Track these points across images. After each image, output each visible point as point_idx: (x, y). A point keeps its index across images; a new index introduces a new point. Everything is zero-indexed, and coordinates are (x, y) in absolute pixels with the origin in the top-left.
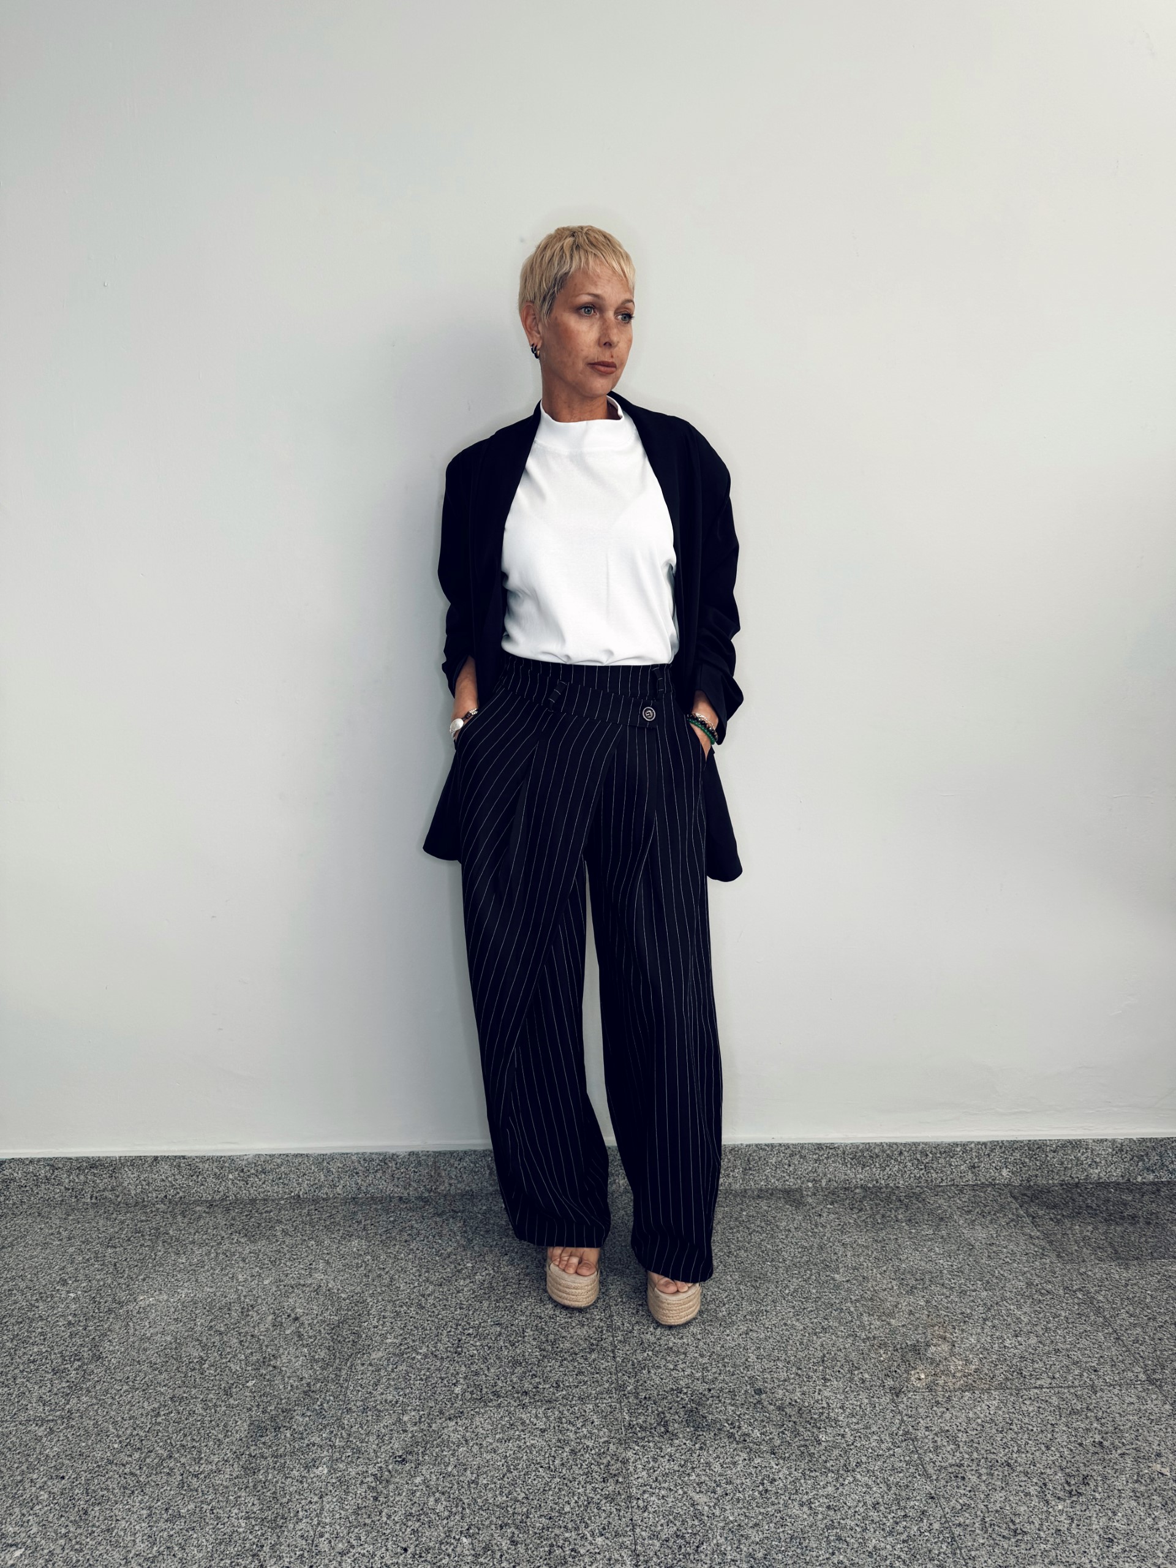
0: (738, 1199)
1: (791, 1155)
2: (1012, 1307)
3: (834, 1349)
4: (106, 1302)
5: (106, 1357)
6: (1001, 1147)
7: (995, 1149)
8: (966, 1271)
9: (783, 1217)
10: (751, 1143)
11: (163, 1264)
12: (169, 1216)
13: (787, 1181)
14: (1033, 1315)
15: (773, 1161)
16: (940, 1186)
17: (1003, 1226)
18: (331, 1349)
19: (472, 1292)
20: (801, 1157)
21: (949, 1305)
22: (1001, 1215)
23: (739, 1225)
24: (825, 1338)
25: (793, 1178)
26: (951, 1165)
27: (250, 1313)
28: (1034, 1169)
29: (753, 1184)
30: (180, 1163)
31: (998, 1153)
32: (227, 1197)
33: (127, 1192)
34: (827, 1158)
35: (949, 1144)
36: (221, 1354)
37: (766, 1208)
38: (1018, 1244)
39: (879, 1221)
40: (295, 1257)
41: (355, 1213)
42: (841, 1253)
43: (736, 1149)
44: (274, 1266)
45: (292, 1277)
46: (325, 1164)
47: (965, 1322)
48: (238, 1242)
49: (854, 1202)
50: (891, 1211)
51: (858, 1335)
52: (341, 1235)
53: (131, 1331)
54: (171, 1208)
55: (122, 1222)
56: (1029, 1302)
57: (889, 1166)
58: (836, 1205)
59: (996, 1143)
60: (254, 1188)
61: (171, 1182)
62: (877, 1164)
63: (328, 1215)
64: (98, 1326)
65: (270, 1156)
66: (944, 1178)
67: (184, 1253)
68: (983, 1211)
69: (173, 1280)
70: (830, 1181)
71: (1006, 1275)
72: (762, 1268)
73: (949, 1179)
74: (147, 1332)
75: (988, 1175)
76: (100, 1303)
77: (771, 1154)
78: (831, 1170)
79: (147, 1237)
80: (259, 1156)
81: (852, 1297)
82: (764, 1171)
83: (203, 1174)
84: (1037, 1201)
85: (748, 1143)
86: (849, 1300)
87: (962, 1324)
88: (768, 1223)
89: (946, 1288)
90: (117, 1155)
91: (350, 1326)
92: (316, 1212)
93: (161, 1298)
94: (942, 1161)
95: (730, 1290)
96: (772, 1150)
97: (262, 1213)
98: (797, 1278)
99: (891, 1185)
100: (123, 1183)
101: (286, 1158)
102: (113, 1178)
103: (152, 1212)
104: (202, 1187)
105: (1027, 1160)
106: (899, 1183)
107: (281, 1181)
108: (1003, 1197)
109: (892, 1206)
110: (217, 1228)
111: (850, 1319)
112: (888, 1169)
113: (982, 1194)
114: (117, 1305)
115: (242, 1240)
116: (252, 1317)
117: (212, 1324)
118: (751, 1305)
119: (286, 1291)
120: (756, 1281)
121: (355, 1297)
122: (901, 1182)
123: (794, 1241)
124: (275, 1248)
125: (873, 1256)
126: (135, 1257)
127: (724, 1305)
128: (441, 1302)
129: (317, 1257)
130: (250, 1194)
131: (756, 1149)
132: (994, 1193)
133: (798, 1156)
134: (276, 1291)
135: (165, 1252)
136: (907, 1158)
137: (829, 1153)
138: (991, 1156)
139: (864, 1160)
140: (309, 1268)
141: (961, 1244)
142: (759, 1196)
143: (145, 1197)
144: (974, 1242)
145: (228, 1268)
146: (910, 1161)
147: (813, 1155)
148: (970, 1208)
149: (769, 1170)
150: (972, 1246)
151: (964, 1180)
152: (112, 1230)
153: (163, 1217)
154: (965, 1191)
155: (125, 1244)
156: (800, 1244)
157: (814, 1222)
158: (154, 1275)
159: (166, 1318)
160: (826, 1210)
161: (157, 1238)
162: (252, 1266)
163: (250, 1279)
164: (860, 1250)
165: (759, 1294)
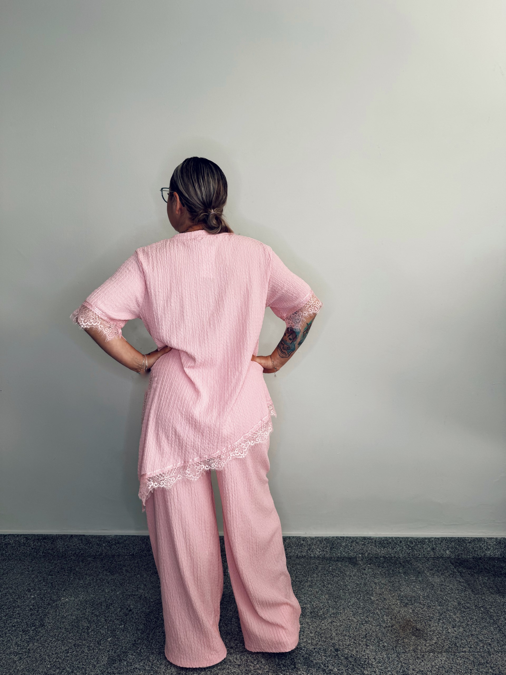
0: (328, 562)
1: (352, 542)
2: (451, 614)
3: (371, 631)
4: (47, 600)
5: (46, 625)
6: (446, 540)
7: (443, 541)
8: (431, 597)
9: (349, 570)
11: (73, 584)
12: (76, 562)
13: (350, 553)
14: (461, 618)
15: (344, 544)
16: (418, 558)
17: (447, 576)
18: (146, 624)
20: (356, 543)
21: (423, 612)
22: (446, 571)
23: (328, 573)
24: (367, 626)
25: (353, 552)
26: (423, 548)
27: (110, 607)
28: (461, 551)
29: (335, 555)
30: (82, 538)
31: (444, 543)
32: (102, 554)
33: (58, 551)
34: (368, 544)
35: (422, 538)
36: (97, 626)
37: (340, 566)
38: (454, 585)
39: (391, 573)
40: (131, 582)
42: (374, 587)
43: (328, 539)
44: (121, 586)
45: (129, 591)
46: (145, 540)
47: (430, 620)
48: (106, 575)
49: (380, 564)
50: (396, 568)
51: (382, 625)
52: (151, 572)
53: (58, 614)
54: (77, 558)
55: (56, 564)
56: (459, 612)
57: (395, 548)
58: (372, 565)
59: (443, 538)
60: (114, 550)
61: (78, 547)
62: (390, 547)
63: (146, 563)
64: (43, 611)
65: (121, 536)
66: (420, 554)
67: (82, 579)
68: (438, 570)
69: (77, 591)
70: (369, 554)
71: (448, 599)
72: (338, 593)
73: (422, 554)
74: (65, 614)
75: (440, 553)
76: (44, 600)
78: (369, 549)
79: (66, 571)
80: (117, 536)
81: (379, 607)
82: (340, 549)
83: (92, 543)
84: (462, 565)
85: (333, 536)
86: (378, 609)
87: (429, 621)
88: (341, 572)
89: (422, 604)
90: (55, 534)
91: (154, 614)
92: (141, 562)
93: (71, 599)
94: (419, 546)
95: (324, 602)
96: (343, 540)
97: (117, 562)
98: (354, 598)
99: (396, 556)
100: (57, 546)
101: (129, 537)
102: (53, 544)
103: (69, 560)
104: (91, 549)
105: (457, 546)
106: (400, 556)
107: (126, 547)
108: (447, 563)
109: (396, 566)
110: (97, 568)
111: (378, 617)
112: (395, 549)
113: (437, 562)
114: (52, 602)
116: (111, 609)
117: (93, 611)
118: (333, 609)
119: (126, 597)
120: (336, 599)
121: (157, 601)
122: (401, 555)
123: (353, 581)
124: (122, 578)
125: (389, 589)
126: (61, 580)
127: (321, 609)
129: (141, 582)
130: (112, 553)
131: (336, 539)
132: (443, 561)
133: (355, 542)
134: (122, 597)
135: (74, 578)
136: (404, 544)
137: (369, 541)
138: (441, 544)
139: (384, 545)
140: (137, 587)
141: (428, 584)
142: (337, 560)
143: (66, 553)
144: (434, 583)
145: (101, 586)
146: (405, 545)
147: (362, 542)
148: (432, 568)
149: (342, 549)
150: (433, 585)
151: (429, 555)
152: (51, 567)
153: (74, 562)
154: (430, 560)
155: (57, 574)
156: (355, 582)
157: (362, 573)
158: (69, 589)
159: (73, 608)
160: (367, 567)
161: (71, 572)
162: (112, 586)
163: (111, 592)
164: (383, 586)
165: (337, 605)
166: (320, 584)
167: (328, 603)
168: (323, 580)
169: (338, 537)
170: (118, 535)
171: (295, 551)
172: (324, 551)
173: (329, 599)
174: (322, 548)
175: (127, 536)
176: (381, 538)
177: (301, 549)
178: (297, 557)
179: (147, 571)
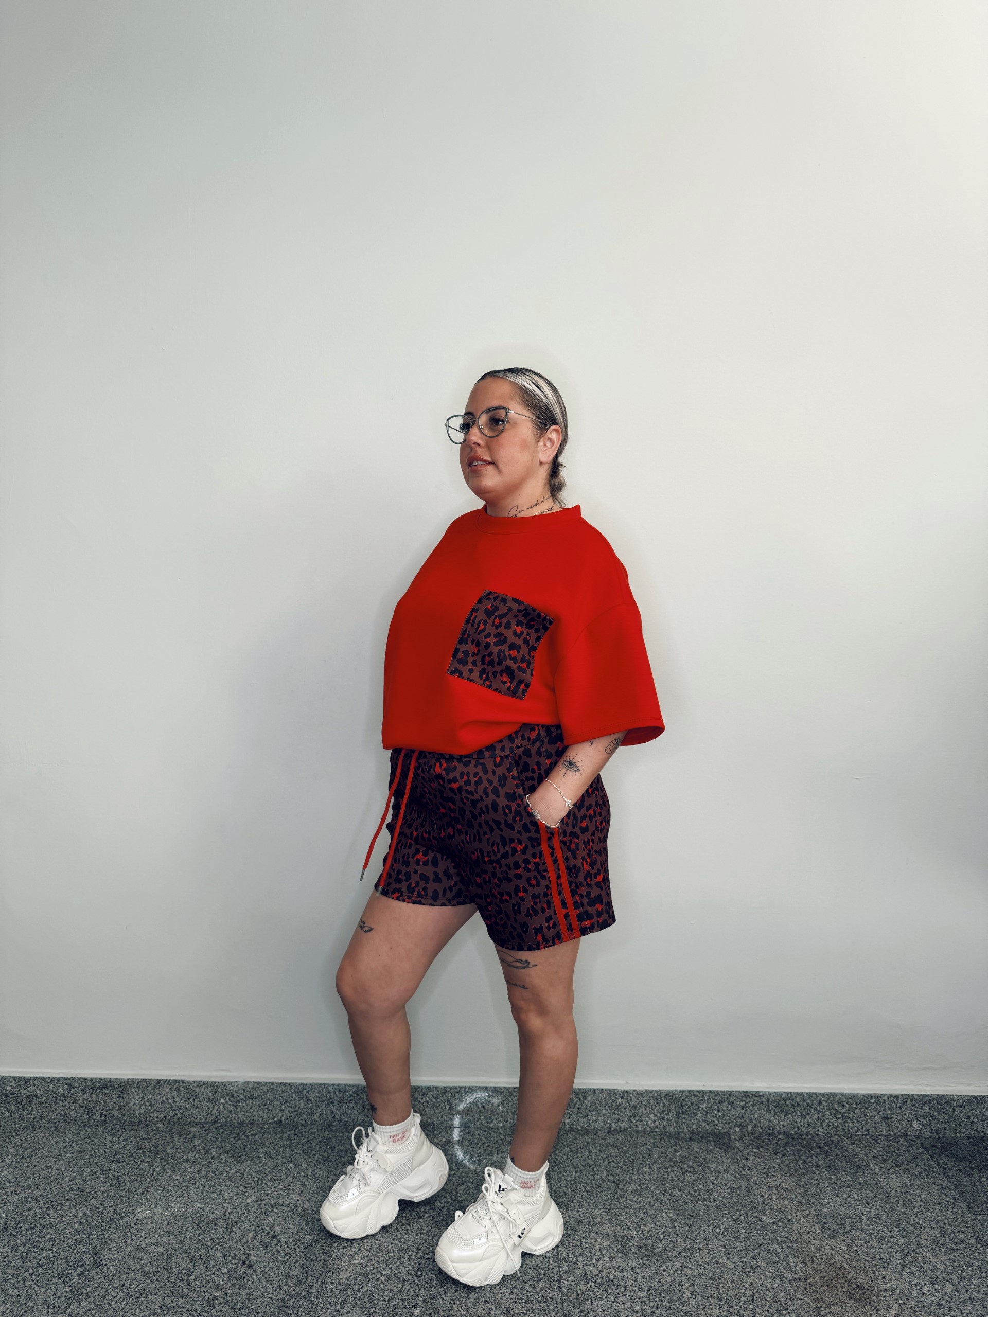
0: (672, 1141)
1: (721, 1102)
2: (928, 1255)
3: (763, 1289)
4: (108, 1213)
5: (106, 1265)
6: (912, 1100)
7: (906, 1102)
8: (884, 1218)
9: (713, 1159)
10: (684, 1089)
11: (160, 1180)
12: (167, 1135)
13: (716, 1125)
14: (948, 1264)
15: (704, 1106)
16: (856, 1135)
17: (916, 1176)
18: (305, 1266)
19: (431, 1218)
20: (729, 1103)
21: (869, 1250)
22: (914, 1165)
23: (673, 1165)
24: (754, 1277)
25: (722, 1123)
26: (866, 1116)
27: (234, 1229)
28: (942, 1123)
29: (685, 1127)
30: (179, 1087)
31: (909, 1106)
32: (218, 1120)
33: (133, 1112)
34: (753, 1105)
35: (864, 1096)
36: (206, 1267)
37: (697, 1150)
38: (930, 1194)
39: (801, 1166)
40: (275, 1178)
41: (329, 1140)
42: (766, 1196)
43: (671, 1094)
44: (256, 1185)
45: (272, 1197)
46: (305, 1093)
47: (884, 1267)
48: (226, 1162)
49: (778, 1147)
50: (812, 1157)
51: (785, 1275)
52: (316, 1159)
53: (129, 1242)
54: (169, 1128)
55: (127, 1139)
56: (944, 1250)
57: (809, 1114)
58: (761, 1150)
59: (907, 1097)
60: (242, 1113)
61: (171, 1104)
62: (798, 1113)
63: (306, 1140)
64: (100, 1235)
65: (258, 1083)
66: (860, 1128)
67: (178, 1170)
68: (897, 1161)
69: (167, 1195)
70: (755, 1127)
71: (921, 1223)
72: (694, 1207)
73: (864, 1129)
74: (143, 1243)
75: (900, 1127)
76: (103, 1213)
77: (702, 1100)
78: (756, 1116)
79: (147, 1154)
80: (248, 1083)
81: (778, 1238)
82: (695, 1116)
83: (198, 1098)
84: (946, 1153)
85: (682, 1089)
86: (776, 1241)
87: (881, 1269)
88: (700, 1164)
89: (866, 1234)
90: (126, 1077)
92: (296, 1137)
93: (156, 1211)
94: (857, 1111)
95: (666, 1226)
97: (248, 1136)
98: (727, 1219)
99: (811, 1132)
100: (129, 1103)
101: (272, 1087)
102: (122, 1099)
103: (153, 1130)
104: (197, 1110)
105: (936, 1114)
106: (818, 1131)
107: (266, 1107)
108: (914, 1148)
109: (812, 1152)
111: (777, 1260)
112: (808, 1117)
113: (895, 1144)
114: (118, 1217)
115: (230, 1160)
116: (236, 1233)
117: (200, 1238)
118: (685, 1241)
119: (266, 1210)
120: (689, 1219)
122: (821, 1130)
123: (724, 1181)
124: (258, 1169)
125: (797, 1200)
126: (135, 1172)
127: (661, 1241)
128: (404, 1227)
129: (295, 1179)
130: (238, 1118)
131: (688, 1094)
132: (906, 1143)
133: (726, 1102)
134: (257, 1210)
135: (162, 1169)
136: (826, 1108)
137: (754, 1100)
138: (903, 1109)
139: (786, 1108)
140: (288, 1189)
141: (877, 1192)
142: (691, 1138)
143: (148, 1117)
144: (889, 1189)
145: (216, 1186)
146: (829, 1110)
147: (740, 1102)
148: (885, 1157)
149: (701, 1115)
150: (888, 1193)
151: (878, 1131)
152: (117, 1146)
153: (162, 1136)
154: (879, 1141)
155: (128, 1159)
156: (729, 1185)
157: (741, 1165)
158: (151, 1190)
159: (160, 1230)
160: (752, 1154)
161: (156, 1155)
162: (237, 1185)
163: (235, 1197)
164: (785, 1193)
165: (692, 1232)
166: (658, 1187)
167: (673, 1227)
168: (662, 1179)
169: (692, 1091)
170: (251, 1082)
171: (604, 1118)
172: (664, 1120)
173: (676, 1220)
174: (660, 1113)
175: (269, 1083)
176: (780, 1095)
177: (618, 1114)
178: (610, 1131)
179: (307, 1155)
